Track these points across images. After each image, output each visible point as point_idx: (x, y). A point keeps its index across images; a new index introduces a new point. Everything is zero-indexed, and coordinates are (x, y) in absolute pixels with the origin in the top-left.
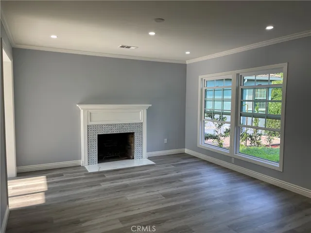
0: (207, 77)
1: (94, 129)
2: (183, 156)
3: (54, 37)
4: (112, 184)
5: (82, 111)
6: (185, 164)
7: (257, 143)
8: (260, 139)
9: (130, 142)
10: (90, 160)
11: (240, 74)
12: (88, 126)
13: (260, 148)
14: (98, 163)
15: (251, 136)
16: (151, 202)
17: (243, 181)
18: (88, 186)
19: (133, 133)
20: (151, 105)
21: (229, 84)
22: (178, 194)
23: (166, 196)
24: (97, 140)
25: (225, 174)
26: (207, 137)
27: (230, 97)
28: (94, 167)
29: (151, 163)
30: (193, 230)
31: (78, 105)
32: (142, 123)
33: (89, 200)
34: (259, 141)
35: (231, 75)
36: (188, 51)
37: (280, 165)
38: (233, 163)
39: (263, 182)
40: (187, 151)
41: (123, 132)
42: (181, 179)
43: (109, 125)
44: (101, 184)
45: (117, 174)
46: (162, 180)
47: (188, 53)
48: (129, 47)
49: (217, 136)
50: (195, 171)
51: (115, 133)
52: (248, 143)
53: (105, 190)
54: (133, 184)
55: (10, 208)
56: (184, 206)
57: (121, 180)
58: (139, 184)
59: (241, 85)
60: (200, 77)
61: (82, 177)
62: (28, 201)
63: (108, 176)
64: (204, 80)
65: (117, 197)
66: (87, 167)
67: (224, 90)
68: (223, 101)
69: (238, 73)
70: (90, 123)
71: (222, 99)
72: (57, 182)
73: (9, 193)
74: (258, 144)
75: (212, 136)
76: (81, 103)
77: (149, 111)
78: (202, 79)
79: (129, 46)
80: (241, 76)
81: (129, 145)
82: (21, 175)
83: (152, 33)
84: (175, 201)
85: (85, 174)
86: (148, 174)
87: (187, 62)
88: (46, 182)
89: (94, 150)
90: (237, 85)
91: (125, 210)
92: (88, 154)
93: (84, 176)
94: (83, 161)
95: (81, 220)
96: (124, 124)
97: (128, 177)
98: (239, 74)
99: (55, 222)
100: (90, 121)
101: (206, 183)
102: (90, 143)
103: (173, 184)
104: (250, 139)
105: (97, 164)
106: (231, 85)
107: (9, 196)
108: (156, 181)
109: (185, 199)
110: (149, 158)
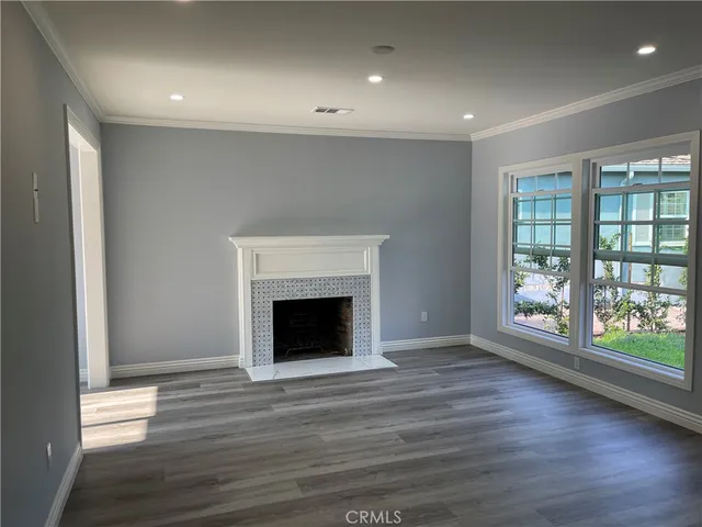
0: (517, 170)
1: (266, 290)
2: (466, 351)
3: (177, 97)
4: (296, 408)
5: (240, 251)
6: (466, 368)
7: (657, 324)
8: (664, 315)
9: (343, 318)
10: (257, 355)
11: (592, 161)
12: (252, 283)
13: (662, 336)
14: (275, 362)
15: (640, 309)
16: (372, 449)
17: (598, 411)
18: (247, 410)
19: (349, 299)
20: (388, 237)
21: (567, 185)
22: (435, 434)
23: (408, 437)
24: (271, 312)
25: (556, 394)
26: (529, 310)
27: (569, 216)
28: (266, 371)
29: (389, 364)
30: (454, 512)
31: (230, 239)
32: (368, 277)
33: (243, 438)
34: (663, 320)
35: (572, 162)
36: (468, 112)
37: (685, 375)
38: (576, 370)
39: (645, 414)
40: (474, 340)
41: (327, 296)
42: (448, 402)
43: (297, 280)
44: (273, 406)
45: (311, 387)
46: (405, 402)
47: (469, 117)
48: (333, 111)
49: (553, 307)
50: (486, 384)
51: (309, 297)
52: (635, 323)
53: (281, 419)
54: (340, 410)
55: (84, 447)
56: (445, 460)
57: (317, 400)
58: (352, 409)
59: (594, 187)
60: (501, 170)
61: (238, 390)
62: (124, 435)
63: (289, 391)
64: (512, 176)
65: (303, 435)
66: (250, 371)
67: (555, 199)
68: (555, 224)
69: (586, 158)
70: (257, 277)
71: (551, 220)
72: (185, 400)
73: (83, 419)
74: (660, 326)
75: (541, 308)
76: (238, 235)
77: (384, 249)
78: (506, 175)
79: (334, 107)
80: (594, 164)
81: (341, 325)
82: (117, 382)
83: (375, 79)
84: (428, 448)
85: (245, 386)
86: (377, 388)
87: (474, 137)
88: (155, 399)
89: (266, 333)
90: (585, 188)
91: (312, 462)
92: (254, 341)
93: (243, 390)
94: (243, 357)
95: (221, 478)
96: (329, 278)
97: (335, 394)
98: (589, 160)
99: (167, 479)
100: (257, 272)
101: (506, 414)
102: (256, 320)
103: (429, 412)
104: (638, 314)
105: (272, 365)
106: (570, 187)
107: (82, 424)
108: (394, 404)
109: (450, 445)
110: (387, 355)
